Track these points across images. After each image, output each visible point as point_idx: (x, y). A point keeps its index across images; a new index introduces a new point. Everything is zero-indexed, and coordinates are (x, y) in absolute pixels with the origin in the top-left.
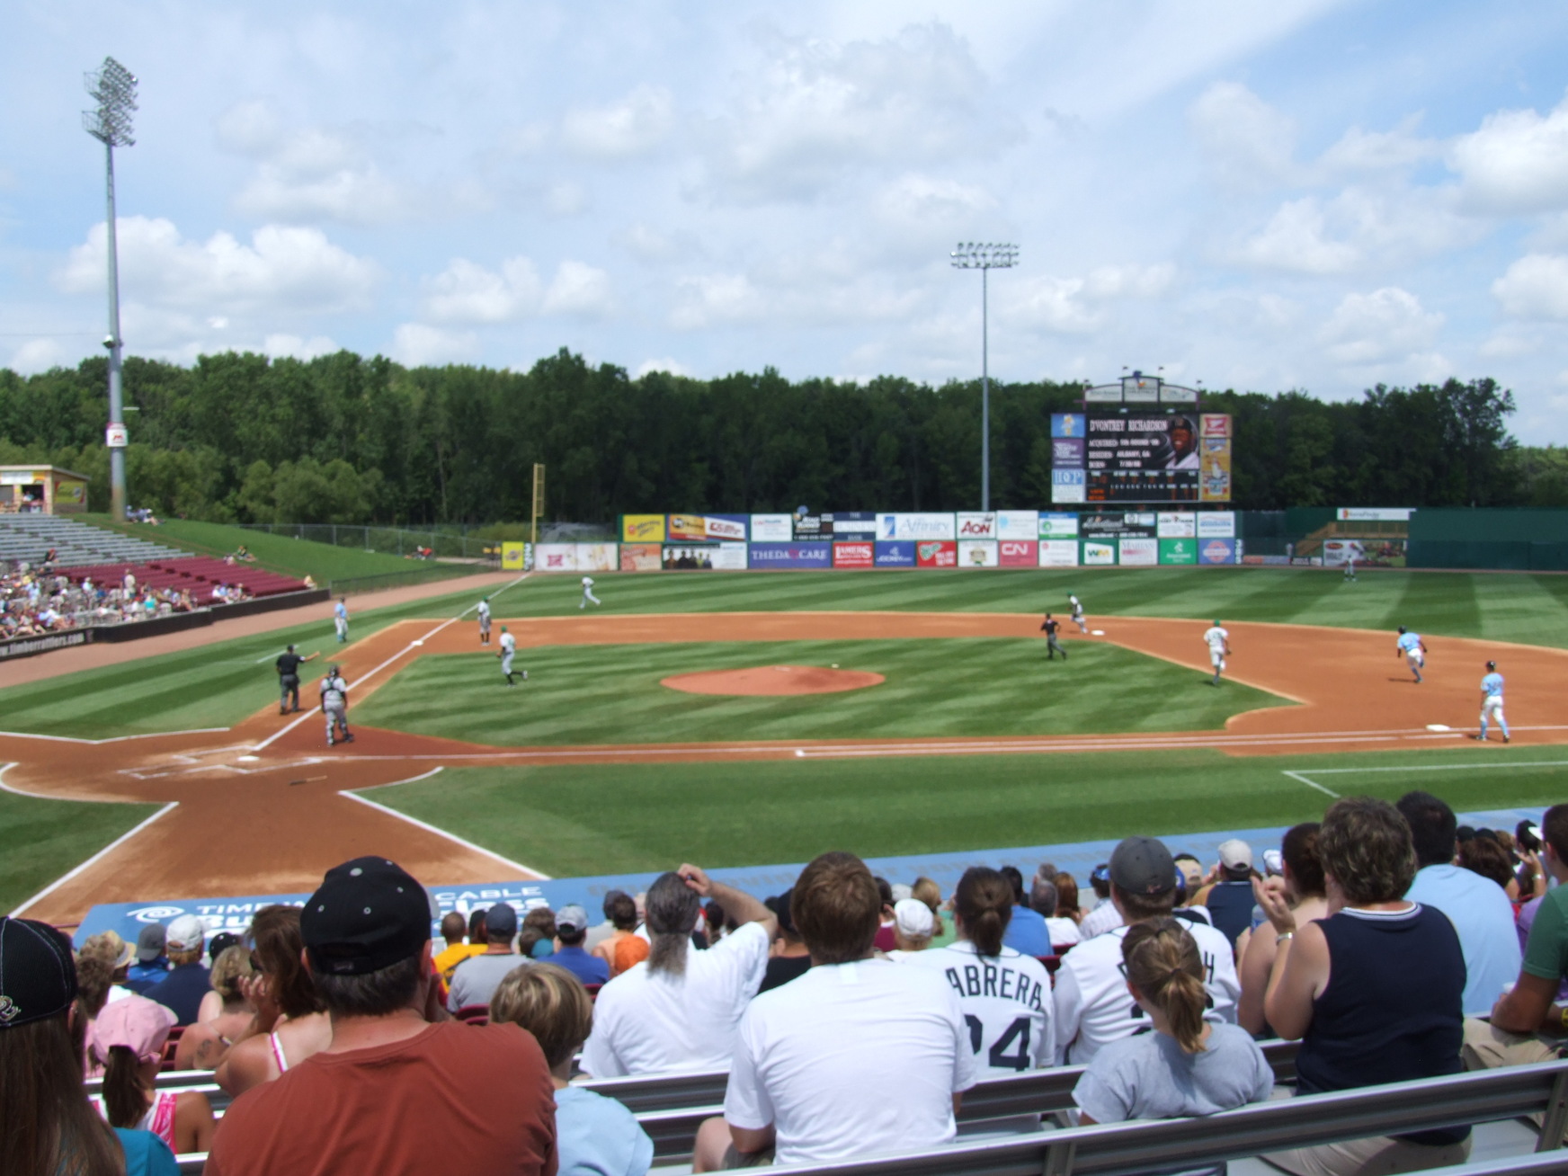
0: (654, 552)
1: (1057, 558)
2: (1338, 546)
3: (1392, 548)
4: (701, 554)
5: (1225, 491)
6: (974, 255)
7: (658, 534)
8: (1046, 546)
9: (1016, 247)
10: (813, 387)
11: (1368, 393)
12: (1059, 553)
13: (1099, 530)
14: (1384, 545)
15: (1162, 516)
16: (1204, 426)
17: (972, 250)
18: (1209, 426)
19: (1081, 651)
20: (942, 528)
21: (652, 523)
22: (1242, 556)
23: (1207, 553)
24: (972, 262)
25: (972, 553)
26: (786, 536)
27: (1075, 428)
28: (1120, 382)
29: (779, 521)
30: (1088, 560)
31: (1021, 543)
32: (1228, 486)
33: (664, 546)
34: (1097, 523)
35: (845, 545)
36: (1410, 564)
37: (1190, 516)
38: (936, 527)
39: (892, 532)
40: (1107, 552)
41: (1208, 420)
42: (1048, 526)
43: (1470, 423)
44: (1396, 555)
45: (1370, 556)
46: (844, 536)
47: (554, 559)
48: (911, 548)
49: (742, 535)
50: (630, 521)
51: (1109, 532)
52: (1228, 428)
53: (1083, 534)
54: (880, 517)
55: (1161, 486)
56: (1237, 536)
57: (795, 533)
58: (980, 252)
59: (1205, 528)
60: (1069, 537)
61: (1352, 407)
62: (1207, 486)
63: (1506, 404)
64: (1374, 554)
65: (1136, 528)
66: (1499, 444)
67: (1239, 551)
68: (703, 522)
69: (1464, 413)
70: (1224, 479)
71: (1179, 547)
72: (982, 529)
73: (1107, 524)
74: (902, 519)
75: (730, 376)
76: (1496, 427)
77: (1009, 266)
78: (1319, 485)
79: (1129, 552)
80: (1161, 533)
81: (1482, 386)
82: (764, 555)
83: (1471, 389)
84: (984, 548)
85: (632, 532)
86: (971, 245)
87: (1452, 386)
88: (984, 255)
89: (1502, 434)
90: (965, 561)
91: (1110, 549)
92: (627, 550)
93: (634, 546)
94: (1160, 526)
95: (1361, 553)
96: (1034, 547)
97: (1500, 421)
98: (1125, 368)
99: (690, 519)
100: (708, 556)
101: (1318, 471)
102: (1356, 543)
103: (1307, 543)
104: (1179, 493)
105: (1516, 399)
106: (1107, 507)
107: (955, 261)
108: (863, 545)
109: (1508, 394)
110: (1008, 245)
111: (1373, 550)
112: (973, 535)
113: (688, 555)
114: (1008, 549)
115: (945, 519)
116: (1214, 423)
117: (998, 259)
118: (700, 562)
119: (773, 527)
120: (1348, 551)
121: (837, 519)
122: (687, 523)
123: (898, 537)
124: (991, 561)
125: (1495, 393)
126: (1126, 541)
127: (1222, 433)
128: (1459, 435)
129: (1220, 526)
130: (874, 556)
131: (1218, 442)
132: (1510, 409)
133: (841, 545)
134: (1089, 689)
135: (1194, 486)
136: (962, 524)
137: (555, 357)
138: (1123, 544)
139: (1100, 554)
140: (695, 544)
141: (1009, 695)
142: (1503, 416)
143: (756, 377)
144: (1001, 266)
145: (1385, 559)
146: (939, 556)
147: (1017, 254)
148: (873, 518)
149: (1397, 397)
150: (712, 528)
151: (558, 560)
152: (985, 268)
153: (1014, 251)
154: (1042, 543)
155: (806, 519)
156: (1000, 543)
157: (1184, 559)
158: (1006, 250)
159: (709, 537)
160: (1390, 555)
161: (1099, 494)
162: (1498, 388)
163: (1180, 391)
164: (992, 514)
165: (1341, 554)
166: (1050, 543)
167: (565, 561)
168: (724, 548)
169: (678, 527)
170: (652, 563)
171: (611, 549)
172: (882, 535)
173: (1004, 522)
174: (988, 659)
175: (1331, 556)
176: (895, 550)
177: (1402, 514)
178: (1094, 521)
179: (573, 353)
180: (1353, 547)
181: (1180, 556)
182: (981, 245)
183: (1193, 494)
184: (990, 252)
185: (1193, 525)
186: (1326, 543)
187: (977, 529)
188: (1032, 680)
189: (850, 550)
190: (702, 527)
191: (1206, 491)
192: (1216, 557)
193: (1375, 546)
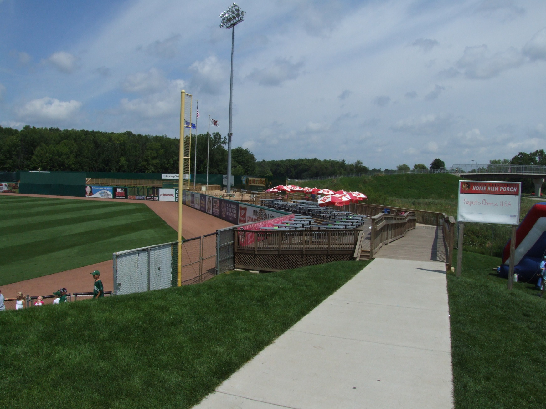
2: (2, 185)
3: (16, 186)
14: (13, 184)
36: (20, 192)
44: (17, 189)
45: (10, 189)
95: (8, 188)
145: (14, 190)
160: (15, 188)
165: (3, 188)
175: (0, 189)
193: (11, 185)
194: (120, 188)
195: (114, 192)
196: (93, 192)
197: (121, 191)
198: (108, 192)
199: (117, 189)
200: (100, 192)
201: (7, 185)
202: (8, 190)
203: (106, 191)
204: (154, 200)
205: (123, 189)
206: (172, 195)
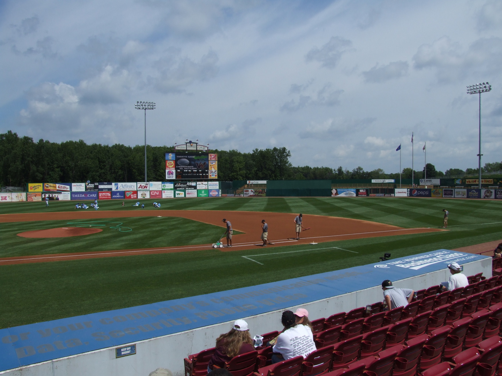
0: (39, 195)
1: (167, 195)
2: (248, 191)
3: (262, 191)
4: (55, 195)
5: (216, 176)
6: (142, 105)
7: (40, 189)
8: (164, 192)
9: (155, 103)
10: (95, 146)
11: (254, 151)
12: (168, 194)
13: (180, 187)
14: (260, 190)
15: (198, 183)
16: (210, 157)
17: (142, 104)
18: (211, 157)
19: (172, 220)
20: (133, 187)
21: (39, 186)
22: (221, 194)
23: (211, 193)
24: (141, 107)
25: (142, 194)
26: (83, 190)
27: (172, 157)
28: (186, 144)
29: (81, 185)
30: (177, 196)
31: (157, 191)
32: (217, 174)
33: (43, 193)
34: (179, 185)
35: (102, 192)
36: (267, 196)
37: (206, 183)
38: (131, 186)
39: (117, 188)
40: (182, 193)
41: (211, 155)
42: (165, 186)
43: (280, 159)
44: (263, 193)
45: (256, 194)
46: (102, 189)
47: (3, 198)
48: (123, 193)
49: (69, 189)
50: (30, 185)
51: (183, 188)
52: (216, 158)
53: (175, 188)
54: (113, 184)
55: (198, 174)
56: (220, 189)
57: (86, 189)
58: (144, 104)
59: (210, 186)
60: (171, 189)
61: (249, 154)
62: (211, 174)
63: (289, 154)
64: (258, 193)
65: (191, 187)
66: (287, 165)
67: (220, 193)
68: (56, 185)
69: (278, 157)
70: (216, 172)
71: (203, 192)
72: (145, 187)
73: (182, 185)
74: (120, 184)
75: (67, 142)
76: (287, 160)
77: (153, 109)
78: (241, 176)
79: (189, 194)
80: (198, 188)
81: (282, 149)
82: (76, 196)
83: (280, 150)
84: (146, 193)
85: (31, 189)
86: (141, 102)
87: (275, 149)
88: (145, 105)
89: (288, 162)
90: (140, 197)
91: (183, 193)
92: (30, 195)
93: (32, 193)
94: (198, 186)
95: (254, 193)
96: (161, 192)
97: (287, 159)
98: (187, 140)
99: (52, 184)
100: (58, 196)
101: (241, 172)
102: (253, 190)
103: (239, 191)
104: (203, 176)
105: (291, 153)
106: (182, 181)
107: (136, 107)
108: (108, 192)
109: (289, 152)
110: (152, 103)
111: (257, 192)
112: (142, 189)
113: (51, 196)
114: (153, 193)
115: (134, 184)
116: (213, 156)
117: (149, 107)
118: (55, 198)
119: (79, 187)
120: (251, 192)
121: (99, 184)
122: (50, 186)
123: (119, 190)
124: (148, 197)
125: (286, 151)
126: (188, 190)
127: (215, 159)
128: (277, 163)
129: (215, 186)
130: (111, 196)
131: (214, 162)
132: (289, 155)
133: (101, 192)
134: (174, 231)
135: (207, 174)
136: (139, 186)
137: (7, 134)
138: (187, 191)
139: (181, 194)
140: (53, 192)
141: (146, 234)
142: (288, 157)
143: (76, 142)
144: (150, 109)
145: (260, 194)
146: (131, 195)
147: (155, 105)
148: (111, 184)
149: (261, 152)
150: (59, 187)
151: (5, 198)
152: (145, 109)
153: (154, 105)
154: (163, 191)
155: (90, 184)
156: (150, 191)
157: (205, 195)
158: (152, 104)
159: (58, 190)
160: (262, 193)
161: (180, 177)
162: (287, 150)
163: (202, 147)
164: (148, 183)
165: (248, 193)
166: (165, 191)
167: (7, 198)
168: (63, 194)
169: (47, 187)
170: (38, 199)
171: (24, 194)
172: (114, 189)
173: (152, 185)
174: (141, 223)
175: (246, 194)
176: (118, 194)
177: (265, 182)
178: (178, 184)
179: (13, 132)
180: (252, 191)
181: (203, 195)
182: (144, 102)
183: (207, 176)
184: (147, 104)
185: (207, 185)
186: (244, 190)
187: (143, 187)
188: (154, 229)
189: (104, 194)
190: (55, 187)
191: (211, 176)
192: (214, 195)
193: (258, 191)
194: (362, 189)
195: (357, 192)
196: (338, 193)
197: (363, 191)
198: (352, 193)
199: (360, 190)
200: (345, 192)
201: (253, 191)
202: (254, 194)
203: (350, 192)
204: (390, 196)
205: (365, 190)
206: (405, 193)
